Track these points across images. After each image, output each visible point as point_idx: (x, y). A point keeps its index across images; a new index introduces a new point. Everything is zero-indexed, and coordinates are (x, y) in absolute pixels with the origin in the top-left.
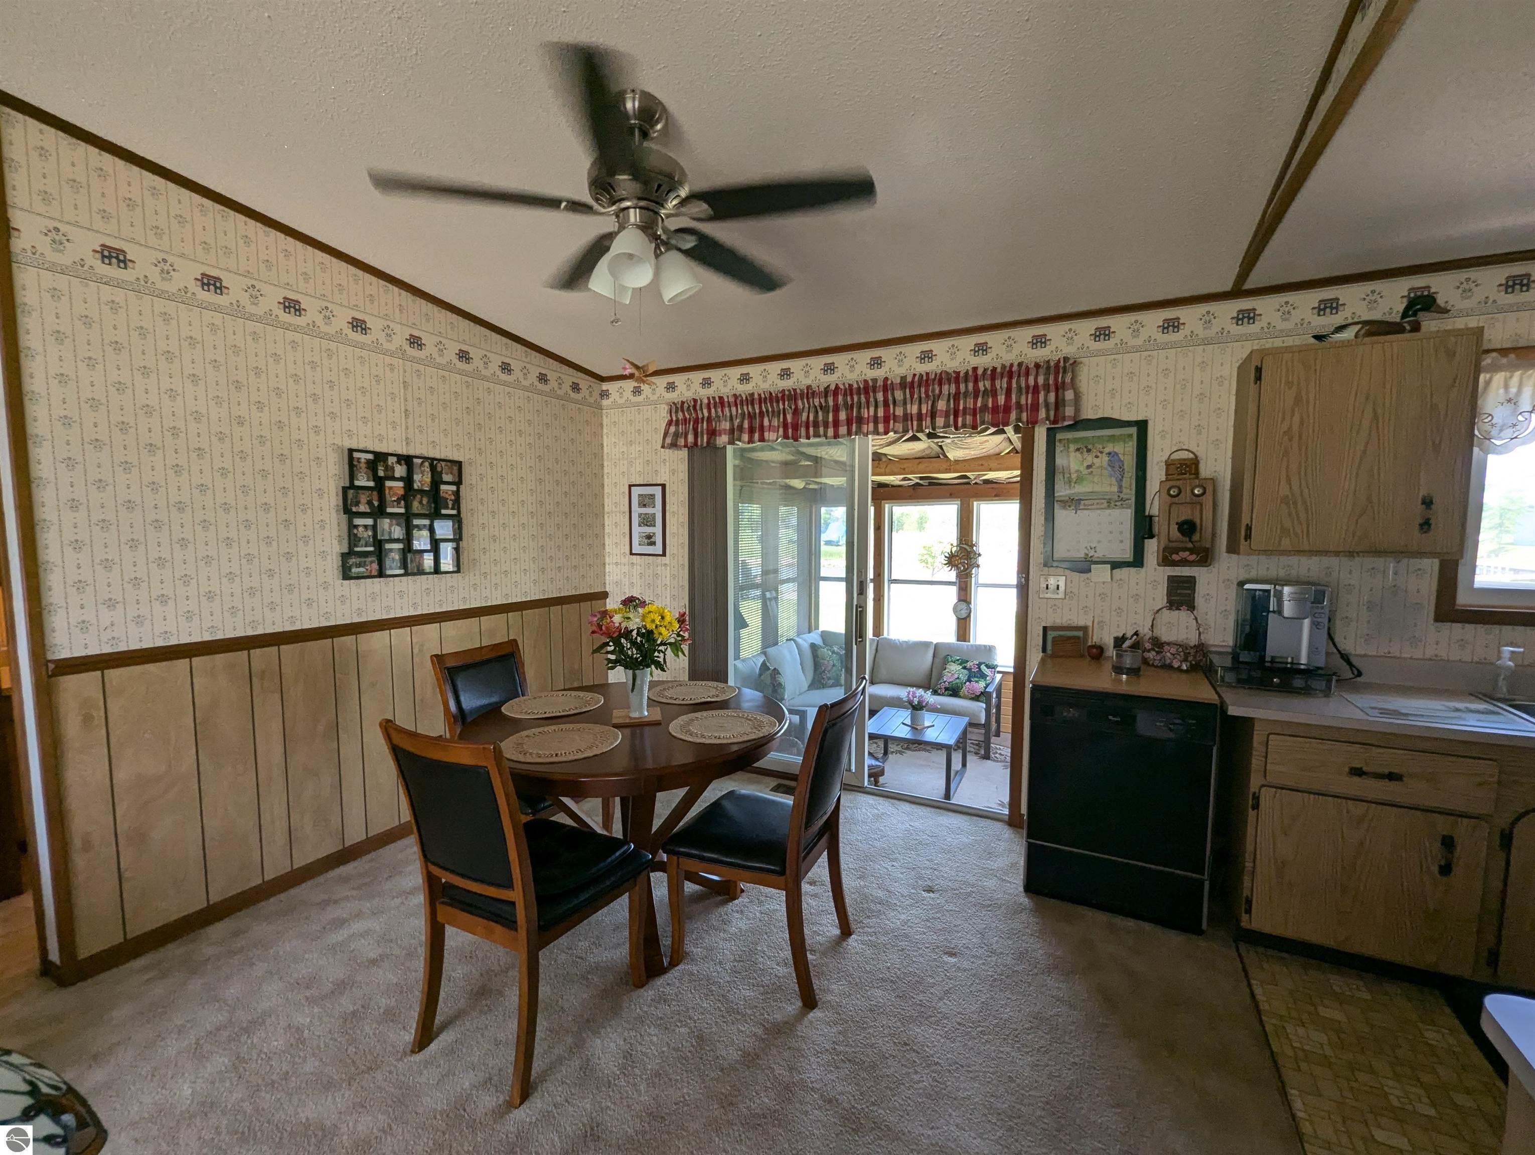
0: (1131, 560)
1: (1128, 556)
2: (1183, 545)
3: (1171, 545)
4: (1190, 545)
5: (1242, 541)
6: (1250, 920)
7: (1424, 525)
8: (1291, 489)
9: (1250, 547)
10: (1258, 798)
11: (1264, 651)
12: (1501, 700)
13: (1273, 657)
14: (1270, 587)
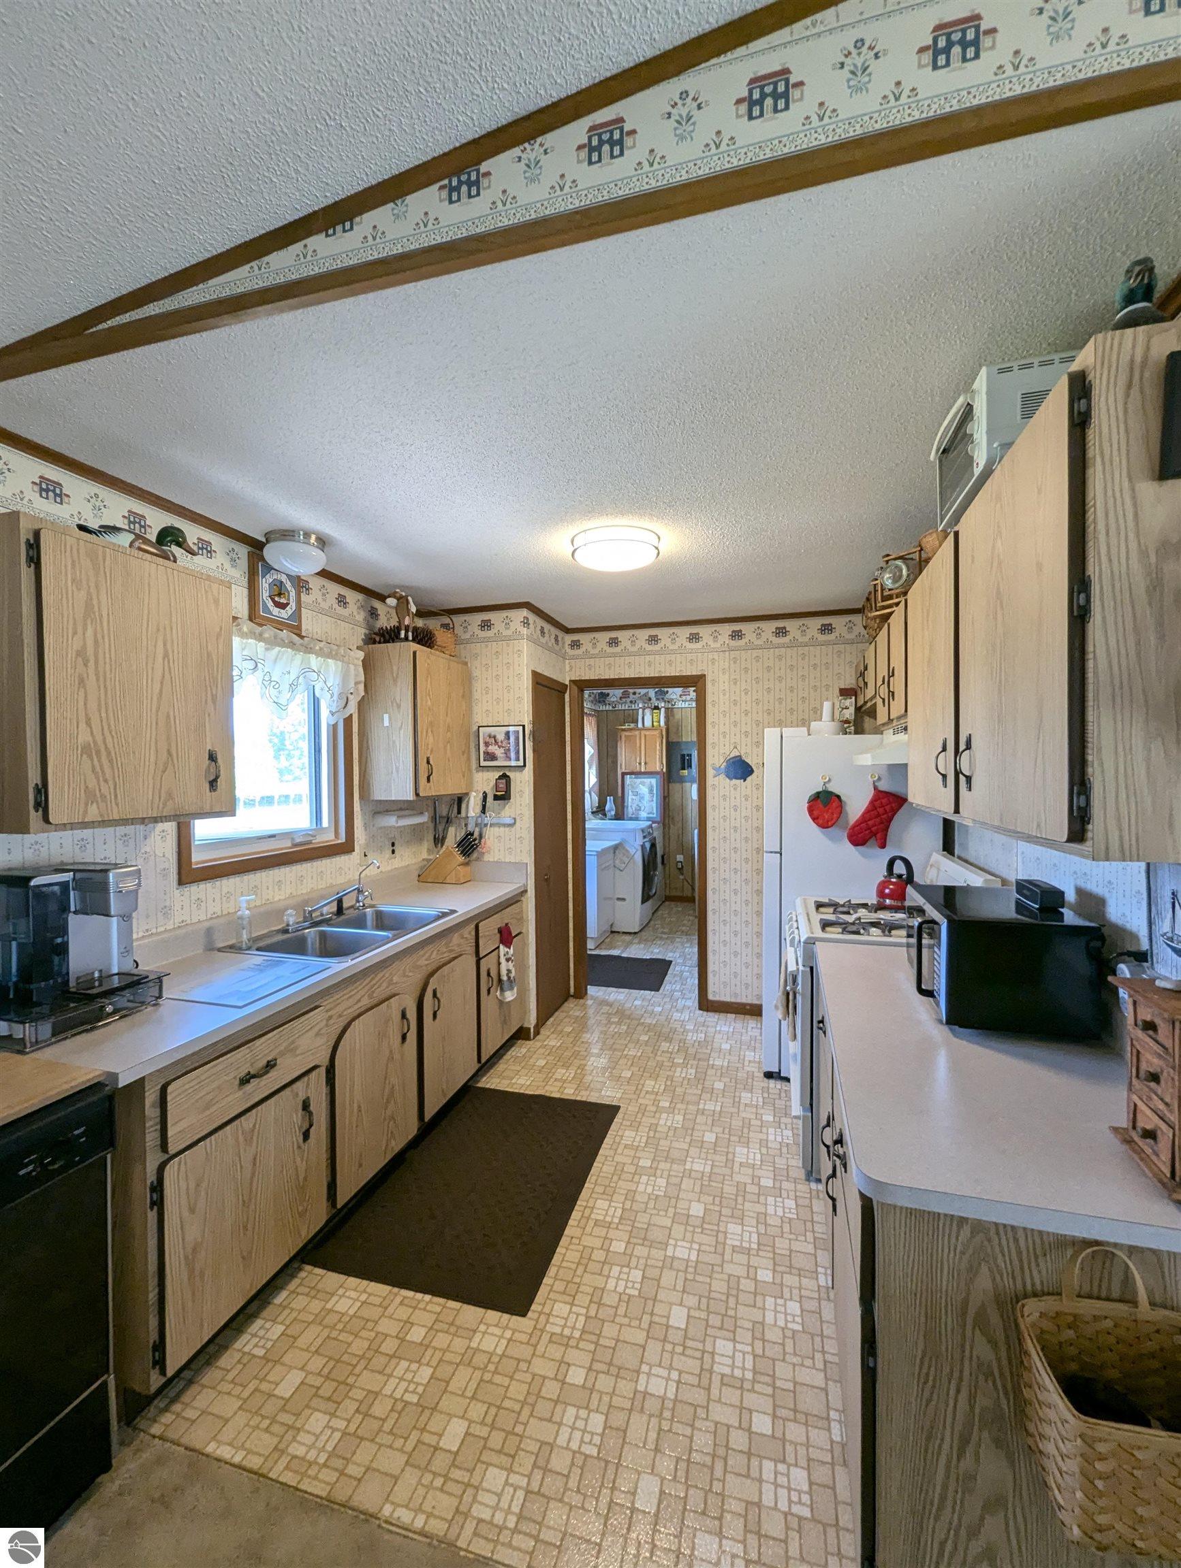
5: (32, 811)
6: (163, 1372)
7: (213, 784)
8: (92, 733)
9: (46, 819)
10: (158, 1188)
11: (68, 973)
12: (249, 948)
13: (78, 978)
14: (67, 877)
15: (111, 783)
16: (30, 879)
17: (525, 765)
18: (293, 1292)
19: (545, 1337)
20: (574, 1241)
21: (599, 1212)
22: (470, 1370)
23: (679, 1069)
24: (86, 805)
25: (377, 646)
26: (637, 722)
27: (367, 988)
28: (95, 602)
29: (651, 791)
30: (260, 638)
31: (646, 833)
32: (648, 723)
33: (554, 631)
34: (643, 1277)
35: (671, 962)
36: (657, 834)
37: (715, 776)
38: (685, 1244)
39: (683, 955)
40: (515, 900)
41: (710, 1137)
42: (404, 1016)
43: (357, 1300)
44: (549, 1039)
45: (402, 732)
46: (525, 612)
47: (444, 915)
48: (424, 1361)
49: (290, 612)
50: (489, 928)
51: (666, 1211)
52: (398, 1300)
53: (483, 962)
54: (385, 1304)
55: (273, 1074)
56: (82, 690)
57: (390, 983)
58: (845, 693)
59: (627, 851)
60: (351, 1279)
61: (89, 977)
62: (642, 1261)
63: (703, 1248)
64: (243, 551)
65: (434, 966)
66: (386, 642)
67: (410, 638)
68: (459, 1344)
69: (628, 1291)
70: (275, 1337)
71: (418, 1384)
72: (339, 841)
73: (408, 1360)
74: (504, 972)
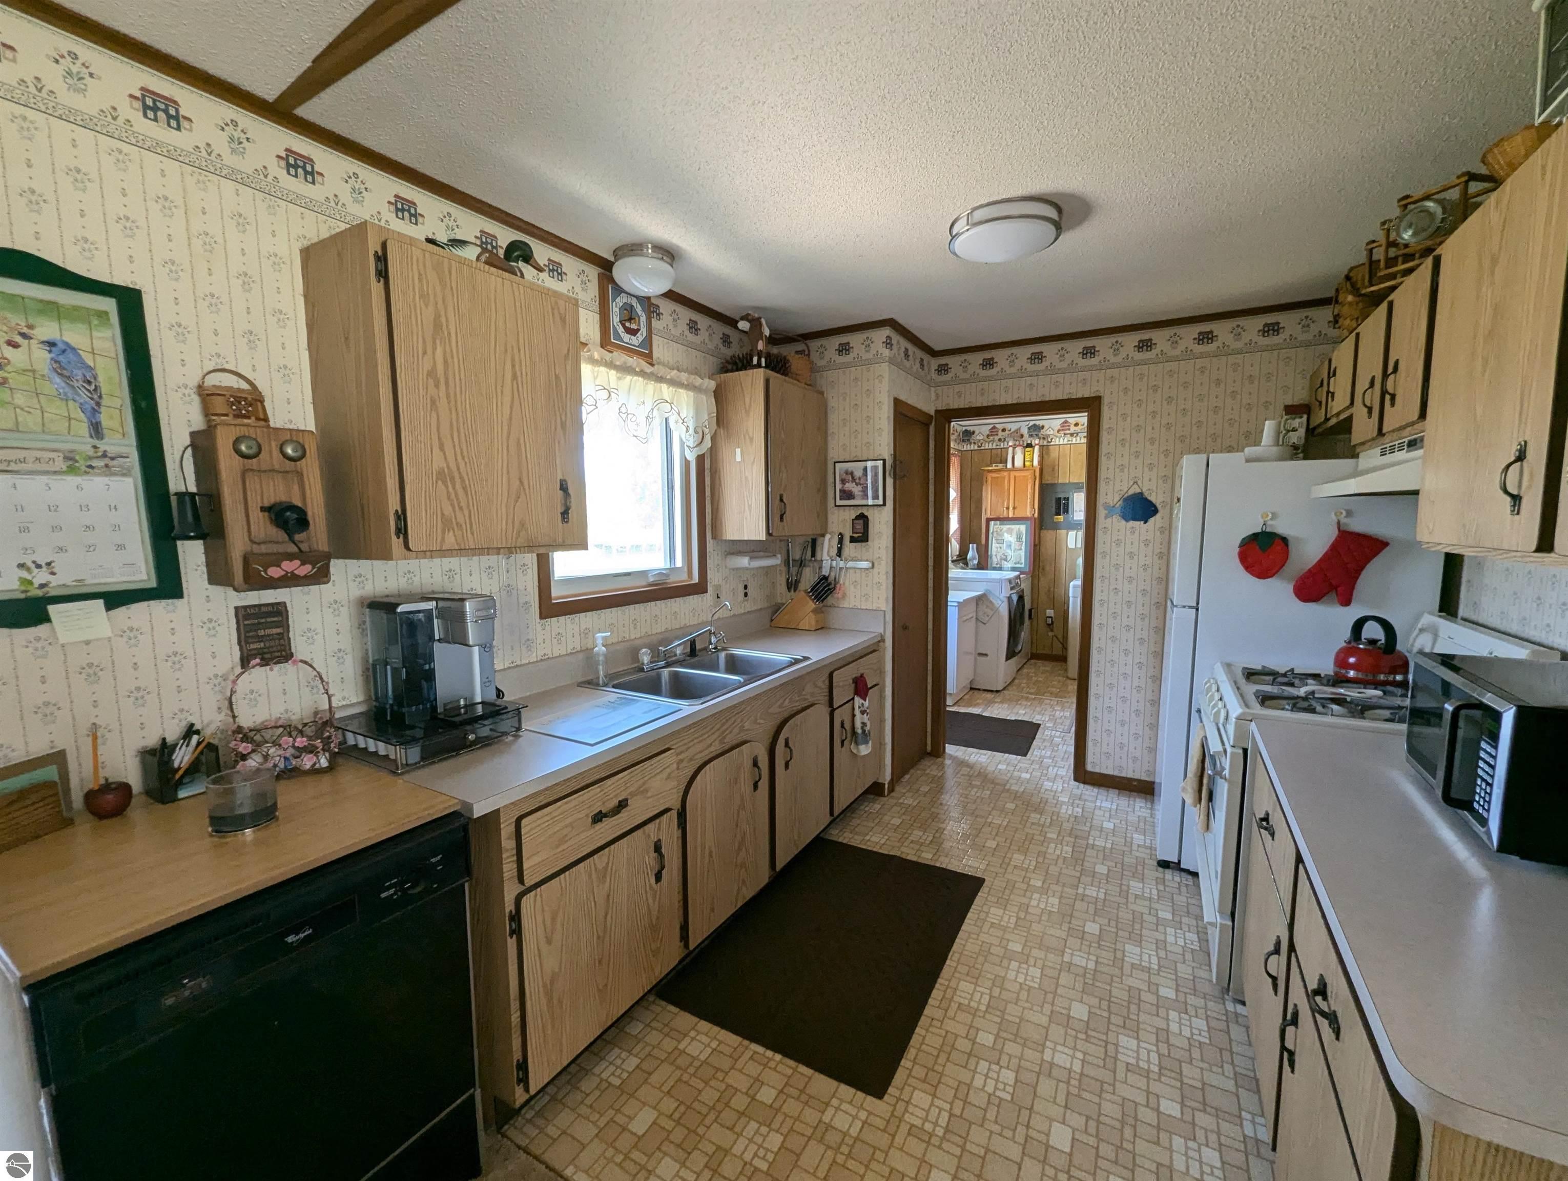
0: (153, 584)
1: (145, 577)
2: (275, 548)
3: (256, 549)
4: (293, 549)
5: (394, 537)
6: (527, 1090)
7: (565, 514)
8: (445, 458)
9: (407, 547)
10: (516, 917)
11: (436, 699)
12: (605, 685)
13: (445, 705)
14: (431, 605)
15: (466, 512)
16: (398, 605)
17: (884, 504)
18: (648, 1025)
19: (904, 1128)
20: (935, 1022)
21: (963, 995)
22: (822, 1148)
23: (1052, 845)
24: (443, 532)
25: (729, 374)
26: (1006, 462)
27: (717, 734)
28: (443, 320)
29: (1019, 538)
30: (610, 365)
31: (1013, 584)
32: (1019, 463)
33: (919, 354)
34: (1016, 1081)
35: (1039, 725)
36: (1025, 586)
37: (1106, 517)
38: (1066, 1050)
39: (1053, 719)
40: (873, 649)
41: (1092, 928)
42: (755, 764)
43: (708, 1045)
44: (905, 796)
45: (755, 467)
46: (886, 332)
47: (797, 661)
48: (775, 1126)
49: (641, 339)
50: (844, 679)
51: (1042, 1007)
52: (748, 1054)
53: (837, 712)
54: (735, 1056)
55: (624, 814)
56: (434, 415)
57: (742, 729)
58: (1292, 410)
59: (991, 602)
60: (703, 1023)
61: (456, 704)
62: (1015, 1061)
63: (1088, 1058)
64: (593, 272)
65: (786, 715)
66: (738, 370)
67: (763, 364)
68: (811, 1116)
69: (998, 1093)
70: (631, 1069)
71: (767, 1150)
72: (693, 582)
73: (758, 1122)
74: (858, 725)
